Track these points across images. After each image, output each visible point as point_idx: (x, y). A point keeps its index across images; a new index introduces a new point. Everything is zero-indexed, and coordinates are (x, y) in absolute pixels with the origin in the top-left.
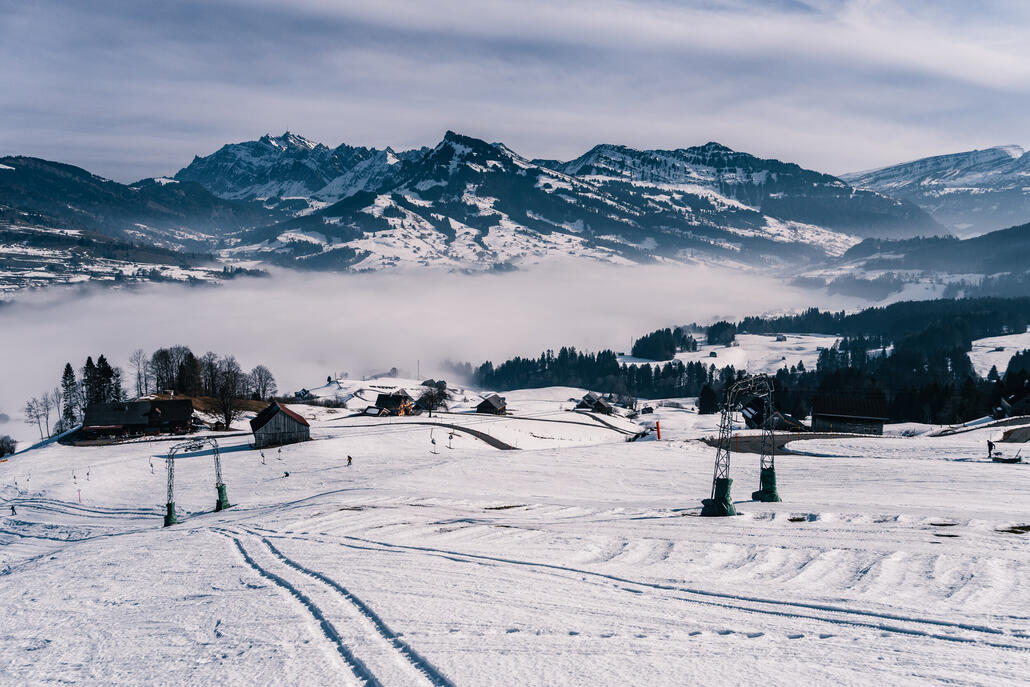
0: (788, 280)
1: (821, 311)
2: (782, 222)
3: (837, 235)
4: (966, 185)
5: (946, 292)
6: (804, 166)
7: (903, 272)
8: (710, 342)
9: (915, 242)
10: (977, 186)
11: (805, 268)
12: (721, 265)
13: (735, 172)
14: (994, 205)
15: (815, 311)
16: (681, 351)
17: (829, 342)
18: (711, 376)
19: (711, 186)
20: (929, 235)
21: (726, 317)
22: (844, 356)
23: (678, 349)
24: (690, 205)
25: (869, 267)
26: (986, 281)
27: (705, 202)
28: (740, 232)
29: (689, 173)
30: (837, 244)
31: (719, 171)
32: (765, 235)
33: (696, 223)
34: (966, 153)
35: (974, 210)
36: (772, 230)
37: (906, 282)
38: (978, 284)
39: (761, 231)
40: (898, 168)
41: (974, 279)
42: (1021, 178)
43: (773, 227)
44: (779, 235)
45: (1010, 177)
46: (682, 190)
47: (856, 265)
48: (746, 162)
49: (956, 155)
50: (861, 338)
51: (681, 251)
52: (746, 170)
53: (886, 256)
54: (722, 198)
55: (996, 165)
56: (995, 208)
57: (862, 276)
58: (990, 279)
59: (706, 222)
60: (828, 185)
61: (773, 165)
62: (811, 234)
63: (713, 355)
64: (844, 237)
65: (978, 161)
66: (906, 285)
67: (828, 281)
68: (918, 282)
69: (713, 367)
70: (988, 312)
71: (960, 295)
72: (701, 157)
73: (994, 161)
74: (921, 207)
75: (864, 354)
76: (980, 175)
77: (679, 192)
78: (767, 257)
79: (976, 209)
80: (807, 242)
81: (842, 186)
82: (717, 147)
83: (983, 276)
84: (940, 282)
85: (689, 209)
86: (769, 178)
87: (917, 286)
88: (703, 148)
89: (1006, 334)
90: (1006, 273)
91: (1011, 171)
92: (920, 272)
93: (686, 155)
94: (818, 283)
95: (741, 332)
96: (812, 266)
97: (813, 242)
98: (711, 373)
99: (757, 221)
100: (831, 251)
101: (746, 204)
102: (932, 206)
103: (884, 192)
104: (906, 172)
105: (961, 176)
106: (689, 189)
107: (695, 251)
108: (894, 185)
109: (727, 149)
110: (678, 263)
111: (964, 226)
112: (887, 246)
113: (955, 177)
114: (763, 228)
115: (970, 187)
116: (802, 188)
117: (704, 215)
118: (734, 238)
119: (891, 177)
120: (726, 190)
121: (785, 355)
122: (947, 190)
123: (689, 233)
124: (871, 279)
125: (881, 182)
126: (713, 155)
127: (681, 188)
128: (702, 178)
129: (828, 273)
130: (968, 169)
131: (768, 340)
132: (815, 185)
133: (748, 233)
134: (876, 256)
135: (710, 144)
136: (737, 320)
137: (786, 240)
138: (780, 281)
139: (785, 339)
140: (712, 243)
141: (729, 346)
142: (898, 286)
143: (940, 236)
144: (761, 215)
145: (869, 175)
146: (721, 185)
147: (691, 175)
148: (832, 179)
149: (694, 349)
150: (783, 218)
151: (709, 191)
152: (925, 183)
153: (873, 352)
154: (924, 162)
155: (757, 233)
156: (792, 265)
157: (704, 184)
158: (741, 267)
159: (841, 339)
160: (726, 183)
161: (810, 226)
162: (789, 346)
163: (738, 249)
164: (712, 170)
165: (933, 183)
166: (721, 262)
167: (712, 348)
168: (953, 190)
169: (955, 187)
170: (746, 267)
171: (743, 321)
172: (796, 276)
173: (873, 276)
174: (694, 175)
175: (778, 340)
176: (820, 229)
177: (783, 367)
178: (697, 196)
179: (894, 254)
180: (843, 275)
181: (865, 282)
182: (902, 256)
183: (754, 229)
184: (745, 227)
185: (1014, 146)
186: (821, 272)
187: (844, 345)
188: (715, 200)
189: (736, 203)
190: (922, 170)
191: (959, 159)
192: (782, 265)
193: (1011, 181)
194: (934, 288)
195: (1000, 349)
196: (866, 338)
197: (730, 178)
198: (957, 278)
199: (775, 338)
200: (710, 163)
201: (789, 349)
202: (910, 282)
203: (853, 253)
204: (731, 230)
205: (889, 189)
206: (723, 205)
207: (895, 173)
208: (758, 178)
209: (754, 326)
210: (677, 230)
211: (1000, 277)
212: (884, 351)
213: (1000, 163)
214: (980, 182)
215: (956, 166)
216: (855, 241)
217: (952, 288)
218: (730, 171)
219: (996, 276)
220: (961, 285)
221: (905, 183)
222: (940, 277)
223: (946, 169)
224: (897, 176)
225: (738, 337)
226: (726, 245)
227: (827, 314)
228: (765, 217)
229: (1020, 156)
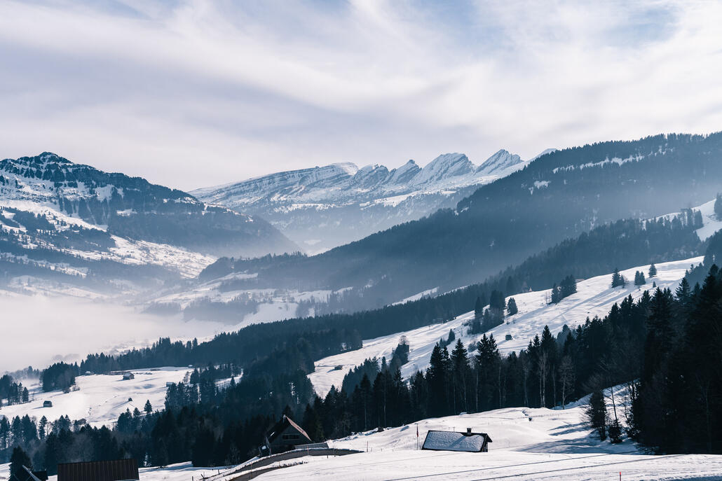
0: (141, 307)
1: (173, 341)
2: (132, 242)
3: (192, 255)
4: (311, 201)
5: (299, 311)
6: (152, 181)
7: (257, 291)
8: (46, 388)
9: (267, 260)
10: (321, 202)
11: (159, 293)
12: (64, 294)
13: (75, 186)
14: (338, 220)
15: (167, 341)
16: (9, 404)
17: (179, 375)
18: (42, 431)
19: (48, 202)
20: (280, 253)
21: (66, 357)
22: (193, 390)
23: (5, 401)
24: (24, 225)
25: (225, 288)
26: (333, 297)
27: (42, 221)
28: (85, 255)
29: (21, 187)
30: (193, 265)
31: (57, 185)
32: (113, 258)
33: (32, 246)
34: (310, 170)
35: (320, 226)
36: (122, 252)
37: (261, 303)
38: (326, 300)
39: (109, 253)
40: (248, 183)
41: (322, 296)
42: (358, 195)
43: (123, 248)
44: (129, 256)
45: (348, 193)
46: (13, 207)
47: (211, 287)
48: (88, 175)
49: (301, 171)
50: (212, 369)
51: (15, 279)
52: (88, 184)
53: (241, 276)
54: (62, 216)
55: (336, 181)
56: (338, 223)
57: (217, 299)
58: (336, 295)
59: (44, 244)
60: (178, 201)
61: (119, 180)
62: (165, 254)
63: (48, 404)
64: (199, 256)
65: (320, 177)
66: (261, 306)
67: (184, 306)
68: (271, 302)
69: (44, 420)
70: (328, 331)
71: (312, 313)
72: (34, 169)
73: (334, 177)
74: (273, 223)
75: (213, 385)
76: (323, 191)
77: (10, 210)
78: (118, 282)
79: (322, 225)
80: (161, 263)
81: (193, 202)
82: (54, 158)
83: (329, 292)
84: (292, 300)
85: (24, 229)
86: (115, 194)
87: (271, 305)
88: (37, 159)
89: (345, 352)
90: (349, 289)
91: (349, 188)
92: (273, 291)
93: (17, 166)
94: (172, 309)
95: (83, 373)
96: (166, 289)
97: (167, 263)
98: (42, 428)
99: (103, 241)
100: (186, 272)
101: (91, 222)
102: (282, 223)
103: (236, 209)
104: (256, 188)
105: (306, 191)
106: (23, 206)
107: (32, 278)
108: (246, 200)
109: (65, 160)
110: (12, 294)
111: (312, 242)
112: (242, 265)
113: (301, 194)
114: (112, 249)
115: (315, 203)
116: (152, 204)
117: (41, 236)
118: (78, 262)
119: (242, 192)
120: (66, 206)
121: (131, 396)
122: (295, 206)
123: (25, 258)
124: (227, 301)
125: (233, 197)
126: (49, 166)
127: (13, 204)
128: (38, 193)
129: (183, 297)
130: (312, 185)
131: (113, 380)
132: (165, 201)
133: (94, 256)
134: (230, 277)
135: (45, 154)
136: (79, 359)
137: (138, 262)
138: (131, 309)
139: (132, 377)
140: (53, 268)
141: (67, 392)
142: (253, 307)
143: (290, 253)
144: (108, 234)
145: (221, 191)
146: (60, 201)
147: (23, 190)
148: (182, 195)
149: (26, 400)
150: (133, 237)
151: (46, 208)
152: (275, 198)
153: (222, 383)
154: (271, 177)
155: (105, 255)
156: (146, 290)
157: (40, 199)
158: (88, 295)
159: (191, 371)
160: (66, 199)
161: (162, 246)
162: (137, 385)
163: (84, 275)
164: (49, 183)
165: (282, 199)
166: (64, 291)
167: (47, 396)
168: (300, 206)
169: (302, 202)
170: (94, 295)
171: (85, 359)
172: (149, 302)
173: (228, 297)
174: (27, 189)
175: (125, 378)
176: (173, 249)
177: (125, 411)
178: (32, 214)
179: (248, 273)
180: (199, 298)
181: (220, 306)
182: (256, 275)
183: (100, 250)
184: (91, 249)
185: (350, 164)
186: (175, 296)
187: (194, 378)
188: (55, 218)
189: (79, 222)
190: (271, 186)
191: (303, 175)
192: (133, 290)
193: (349, 198)
194: (287, 307)
195: (338, 368)
196: (217, 367)
197: (69, 193)
198: (307, 296)
199: (121, 377)
200: (46, 176)
201: (137, 388)
202: (265, 302)
203: (209, 273)
204: (75, 253)
205: (241, 205)
206: (63, 224)
207: (246, 188)
208: (103, 193)
209: (98, 364)
210: (9, 255)
211: (345, 292)
212: (233, 381)
213: (339, 180)
214: (324, 198)
215: (301, 182)
216: (211, 260)
217: (303, 306)
218: (70, 185)
219: (341, 291)
220: (311, 303)
221: (255, 199)
222: (292, 295)
223: (293, 185)
224: (248, 191)
225: (79, 379)
226: (70, 270)
227: (179, 344)
228: (114, 237)
229: (355, 173)
